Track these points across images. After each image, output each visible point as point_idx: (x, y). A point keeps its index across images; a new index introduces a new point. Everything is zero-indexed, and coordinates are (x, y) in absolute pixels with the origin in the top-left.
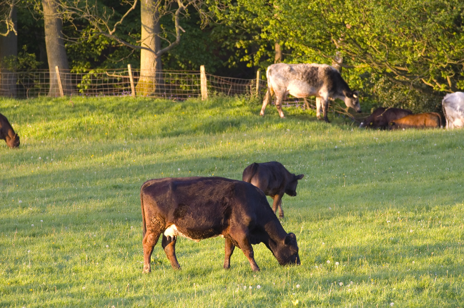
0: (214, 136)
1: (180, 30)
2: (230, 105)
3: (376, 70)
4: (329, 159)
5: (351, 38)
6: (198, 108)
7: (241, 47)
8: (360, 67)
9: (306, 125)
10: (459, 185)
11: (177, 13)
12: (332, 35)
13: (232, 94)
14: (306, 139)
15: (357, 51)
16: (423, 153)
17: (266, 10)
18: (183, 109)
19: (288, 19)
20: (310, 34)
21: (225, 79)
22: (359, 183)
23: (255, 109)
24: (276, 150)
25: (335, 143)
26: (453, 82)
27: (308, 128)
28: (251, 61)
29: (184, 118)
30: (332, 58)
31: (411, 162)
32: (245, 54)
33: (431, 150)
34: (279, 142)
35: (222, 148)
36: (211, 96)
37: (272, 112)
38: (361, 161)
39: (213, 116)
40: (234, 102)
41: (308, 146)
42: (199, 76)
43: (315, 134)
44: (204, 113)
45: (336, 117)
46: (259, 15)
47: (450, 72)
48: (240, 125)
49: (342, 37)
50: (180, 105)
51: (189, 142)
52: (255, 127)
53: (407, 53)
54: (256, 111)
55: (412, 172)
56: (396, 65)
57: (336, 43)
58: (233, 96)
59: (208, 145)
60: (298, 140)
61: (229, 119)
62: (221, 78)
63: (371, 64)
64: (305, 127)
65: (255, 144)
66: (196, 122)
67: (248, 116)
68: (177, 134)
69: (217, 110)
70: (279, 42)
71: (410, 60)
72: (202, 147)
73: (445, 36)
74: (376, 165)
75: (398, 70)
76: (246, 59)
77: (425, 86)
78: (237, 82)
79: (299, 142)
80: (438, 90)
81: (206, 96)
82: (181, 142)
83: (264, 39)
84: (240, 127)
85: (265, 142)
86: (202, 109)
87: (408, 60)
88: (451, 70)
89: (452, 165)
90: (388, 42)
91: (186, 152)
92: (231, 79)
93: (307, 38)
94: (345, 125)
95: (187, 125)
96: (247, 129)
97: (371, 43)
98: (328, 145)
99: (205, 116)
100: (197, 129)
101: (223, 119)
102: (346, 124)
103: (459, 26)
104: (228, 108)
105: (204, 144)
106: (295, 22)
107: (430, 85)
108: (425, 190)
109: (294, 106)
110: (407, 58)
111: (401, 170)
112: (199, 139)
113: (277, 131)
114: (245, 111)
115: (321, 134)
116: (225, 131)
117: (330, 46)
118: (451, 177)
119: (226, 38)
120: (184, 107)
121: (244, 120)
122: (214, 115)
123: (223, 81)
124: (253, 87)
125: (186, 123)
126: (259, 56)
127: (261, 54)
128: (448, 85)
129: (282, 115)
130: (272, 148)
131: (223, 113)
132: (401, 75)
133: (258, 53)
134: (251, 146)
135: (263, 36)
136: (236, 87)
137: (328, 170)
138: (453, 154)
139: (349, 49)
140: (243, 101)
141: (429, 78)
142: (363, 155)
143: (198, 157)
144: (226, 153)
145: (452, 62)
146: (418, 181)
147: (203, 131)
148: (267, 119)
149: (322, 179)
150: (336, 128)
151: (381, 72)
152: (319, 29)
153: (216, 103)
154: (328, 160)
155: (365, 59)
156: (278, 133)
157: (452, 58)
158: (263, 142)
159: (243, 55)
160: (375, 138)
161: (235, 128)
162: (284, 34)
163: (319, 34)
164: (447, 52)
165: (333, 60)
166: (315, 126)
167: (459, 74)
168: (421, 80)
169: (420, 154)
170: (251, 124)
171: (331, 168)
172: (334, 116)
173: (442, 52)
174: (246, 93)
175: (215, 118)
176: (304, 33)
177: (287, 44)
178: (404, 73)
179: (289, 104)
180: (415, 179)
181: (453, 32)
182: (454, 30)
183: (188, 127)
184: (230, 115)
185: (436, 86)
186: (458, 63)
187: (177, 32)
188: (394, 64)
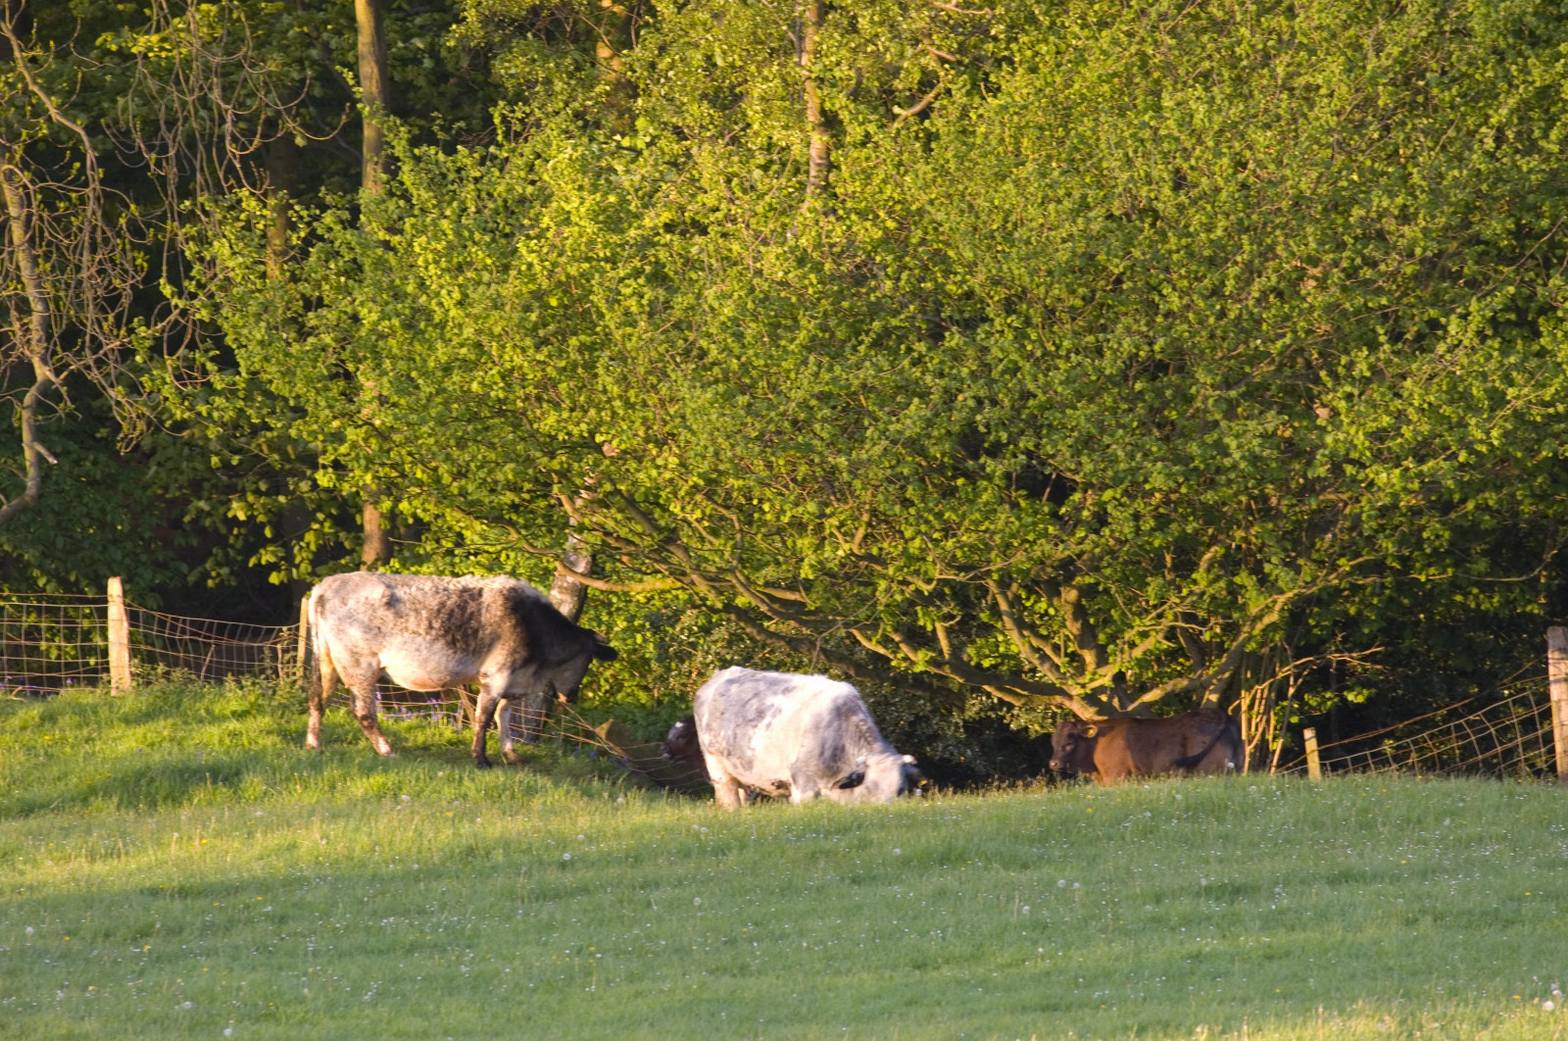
0: (151, 815)
1: (39, 456)
2: (207, 711)
3: (704, 599)
4: (543, 895)
5: (619, 492)
6: (98, 723)
7: (251, 518)
8: (648, 588)
9: (466, 782)
10: (975, 987)
11: (28, 399)
12: (555, 478)
13: (216, 675)
14: (465, 828)
15: (640, 535)
16: (856, 881)
17: (335, 392)
18: (48, 725)
19: (409, 424)
20: (482, 474)
21: (192, 624)
22: (641, 979)
23: (293, 726)
24: (363, 865)
25: (563, 844)
26: (955, 642)
27: (472, 793)
28: (283, 565)
29: (49, 756)
30: (557, 557)
31: (815, 910)
32: (264, 542)
33: (882, 871)
34: (374, 837)
35: (178, 857)
36: (143, 680)
37: (350, 737)
38: (649, 905)
39: (148, 750)
40: (223, 702)
41: (471, 851)
42: (103, 614)
43: (495, 811)
44: (120, 738)
45: (565, 755)
46: (310, 408)
47: (945, 610)
48: (240, 781)
49: (588, 488)
50: (36, 710)
51: (67, 836)
52: (291, 786)
53: (805, 543)
54: (296, 732)
55: (821, 942)
56: (767, 584)
57: (567, 507)
58: (220, 682)
59: (131, 848)
60: (438, 831)
61: (204, 759)
62: (177, 620)
63: (686, 580)
64: (463, 790)
65: (293, 846)
66: (90, 768)
67: (270, 750)
68: (27, 810)
69: (163, 727)
70: (376, 503)
71: (812, 566)
72: (112, 853)
73: (930, 488)
74: (701, 918)
75: (773, 599)
76: (267, 557)
77: (863, 655)
78: (232, 636)
79: (442, 836)
80: (907, 669)
81: (127, 682)
82: (39, 836)
83: (327, 490)
84: (242, 786)
85: (327, 837)
86: (110, 724)
87: (805, 565)
88: (948, 605)
89: (952, 922)
90: (740, 507)
91: (55, 870)
92: (211, 624)
93: (470, 488)
94: (596, 783)
95: (59, 779)
96: (265, 793)
97: (683, 509)
98: (538, 849)
99: (122, 748)
100: (93, 791)
101: (185, 758)
102: (601, 778)
103: (976, 457)
104: (201, 721)
105: (116, 842)
106: (430, 435)
107: (882, 651)
108: (863, 1002)
109: (425, 717)
110: (802, 560)
111: (784, 936)
112: (102, 825)
113: (365, 800)
114: (258, 734)
115: (517, 813)
116: (190, 800)
117: (548, 518)
118: (947, 961)
119: (196, 487)
120: (49, 718)
121: (254, 760)
122: (152, 745)
123: (183, 631)
124: (285, 651)
125: (55, 771)
126: (313, 547)
127: (317, 538)
128: (941, 652)
129: (383, 747)
130: (350, 858)
131: (183, 738)
132: (786, 617)
133: (310, 537)
134: (278, 851)
135: (324, 479)
136: (229, 650)
137: (539, 933)
138: (956, 884)
139: (610, 524)
140: (252, 698)
141: (875, 627)
142: (657, 885)
143: (94, 889)
144: (193, 876)
145: (950, 576)
146: (838, 972)
147: (115, 799)
148: (332, 760)
149: (517, 963)
150: (568, 792)
151: (719, 606)
152: (512, 461)
153: (160, 703)
154: (537, 900)
155: (664, 561)
156: (369, 808)
157: (951, 563)
158: (318, 836)
159: (256, 543)
160: (696, 827)
161: (223, 790)
162: (394, 474)
163: (510, 476)
164: (936, 542)
165: (557, 564)
166: (496, 787)
167: (975, 618)
168: (850, 635)
169: (847, 881)
170: (279, 776)
171: (550, 927)
172: (560, 752)
173: (917, 542)
174: (262, 671)
175: (157, 757)
176: (460, 474)
177: (404, 506)
178: (795, 610)
179: (410, 709)
180: (829, 966)
181: (955, 477)
182: (959, 471)
183: (61, 786)
184: (206, 745)
185: (900, 655)
186: (971, 579)
187: (28, 464)
188: (761, 582)
